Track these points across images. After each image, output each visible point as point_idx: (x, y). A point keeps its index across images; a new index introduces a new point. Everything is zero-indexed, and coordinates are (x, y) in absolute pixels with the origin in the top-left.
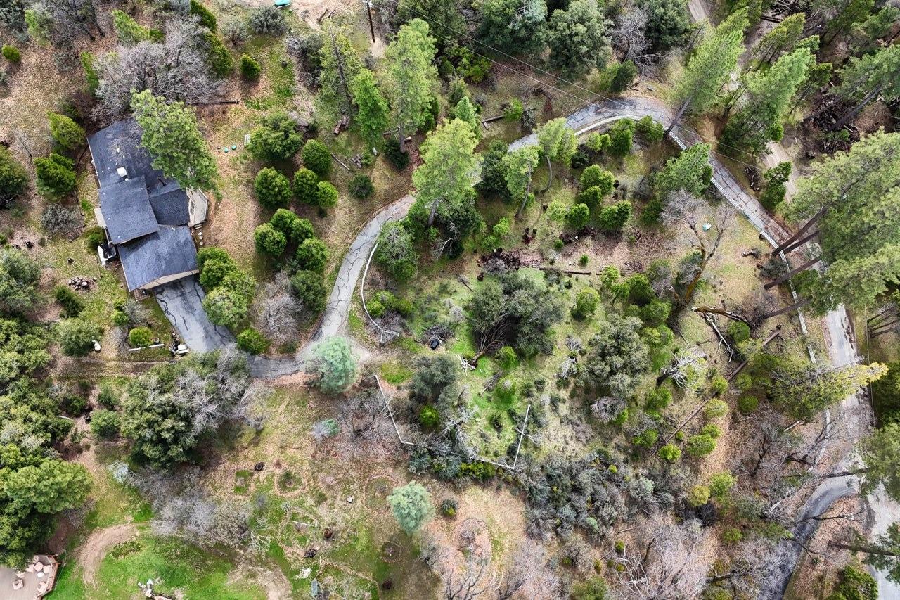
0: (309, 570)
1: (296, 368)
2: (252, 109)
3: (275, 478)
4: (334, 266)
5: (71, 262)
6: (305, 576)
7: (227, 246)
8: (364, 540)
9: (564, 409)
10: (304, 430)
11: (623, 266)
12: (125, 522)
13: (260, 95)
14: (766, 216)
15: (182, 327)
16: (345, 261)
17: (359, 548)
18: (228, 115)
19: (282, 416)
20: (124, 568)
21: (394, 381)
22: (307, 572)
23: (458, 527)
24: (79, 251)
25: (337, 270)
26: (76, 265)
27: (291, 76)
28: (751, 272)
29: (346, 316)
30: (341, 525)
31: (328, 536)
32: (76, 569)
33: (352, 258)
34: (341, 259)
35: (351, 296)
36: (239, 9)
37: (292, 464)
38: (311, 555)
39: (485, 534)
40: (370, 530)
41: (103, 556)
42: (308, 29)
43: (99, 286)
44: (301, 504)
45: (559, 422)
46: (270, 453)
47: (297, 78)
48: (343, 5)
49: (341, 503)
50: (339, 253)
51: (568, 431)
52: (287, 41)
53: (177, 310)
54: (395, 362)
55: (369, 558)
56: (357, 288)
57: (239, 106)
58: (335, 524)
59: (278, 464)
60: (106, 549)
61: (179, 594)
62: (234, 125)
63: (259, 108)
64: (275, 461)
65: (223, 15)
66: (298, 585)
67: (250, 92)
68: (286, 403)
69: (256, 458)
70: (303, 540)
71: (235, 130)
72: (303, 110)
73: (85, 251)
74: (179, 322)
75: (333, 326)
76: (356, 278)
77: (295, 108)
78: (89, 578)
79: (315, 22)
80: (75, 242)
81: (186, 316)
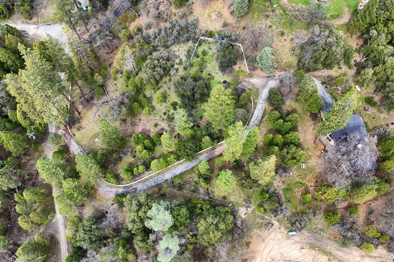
0: (274, 7)
1: (279, 77)
2: (304, 182)
3: (286, 36)
4: (264, 119)
5: (374, 118)
6: (275, 5)
7: (310, 124)
8: (255, 15)
9: (177, 61)
10: (276, 52)
11: (139, 124)
12: (337, 25)
13: (301, 189)
14: (68, 144)
15: (325, 92)
16: (259, 121)
17: (257, 13)
18: (314, 180)
19: (284, 57)
20: (335, 11)
21: (242, 71)
22: (275, 6)
23: (223, 21)
24: (371, 123)
25: (263, 117)
26: (372, 117)
27: (285, 197)
28: (83, 121)
29: (260, 97)
30: (263, 20)
31: (267, 16)
32: (351, 12)
33: (256, 122)
34: (261, 122)
35: (257, 105)
36: (314, 231)
37: (281, 40)
38: (273, 11)
39: (213, 18)
40: (253, 17)
41: (343, 15)
42: (278, 221)
43: (360, 110)
44: (277, 27)
45: (180, 56)
46: (289, 44)
47: (283, 196)
48: (260, 234)
49: (263, 26)
50: (262, 124)
51: (177, 53)
52: (288, 213)
53: (327, 98)
54: (241, 77)
55: (254, 10)
56: (255, 109)
57: (310, 184)
58: (265, 20)
59: (285, 40)
60: (342, 18)
61: (316, 2)
62: (311, 175)
63: (300, 183)
64: (287, 41)
65: (322, 228)
66: (278, 3)
67: (305, 191)
68: (283, 63)
69: (293, 43)
70: (277, 15)
71: (311, 172)
72: (279, 181)
73: (369, 123)
74: (326, 94)
75: (265, 93)
76: (255, 113)
77: (283, 182)
78: (346, 9)
79: (274, 224)
80: (374, 126)
81: (324, 96)
